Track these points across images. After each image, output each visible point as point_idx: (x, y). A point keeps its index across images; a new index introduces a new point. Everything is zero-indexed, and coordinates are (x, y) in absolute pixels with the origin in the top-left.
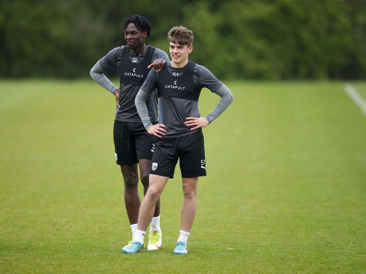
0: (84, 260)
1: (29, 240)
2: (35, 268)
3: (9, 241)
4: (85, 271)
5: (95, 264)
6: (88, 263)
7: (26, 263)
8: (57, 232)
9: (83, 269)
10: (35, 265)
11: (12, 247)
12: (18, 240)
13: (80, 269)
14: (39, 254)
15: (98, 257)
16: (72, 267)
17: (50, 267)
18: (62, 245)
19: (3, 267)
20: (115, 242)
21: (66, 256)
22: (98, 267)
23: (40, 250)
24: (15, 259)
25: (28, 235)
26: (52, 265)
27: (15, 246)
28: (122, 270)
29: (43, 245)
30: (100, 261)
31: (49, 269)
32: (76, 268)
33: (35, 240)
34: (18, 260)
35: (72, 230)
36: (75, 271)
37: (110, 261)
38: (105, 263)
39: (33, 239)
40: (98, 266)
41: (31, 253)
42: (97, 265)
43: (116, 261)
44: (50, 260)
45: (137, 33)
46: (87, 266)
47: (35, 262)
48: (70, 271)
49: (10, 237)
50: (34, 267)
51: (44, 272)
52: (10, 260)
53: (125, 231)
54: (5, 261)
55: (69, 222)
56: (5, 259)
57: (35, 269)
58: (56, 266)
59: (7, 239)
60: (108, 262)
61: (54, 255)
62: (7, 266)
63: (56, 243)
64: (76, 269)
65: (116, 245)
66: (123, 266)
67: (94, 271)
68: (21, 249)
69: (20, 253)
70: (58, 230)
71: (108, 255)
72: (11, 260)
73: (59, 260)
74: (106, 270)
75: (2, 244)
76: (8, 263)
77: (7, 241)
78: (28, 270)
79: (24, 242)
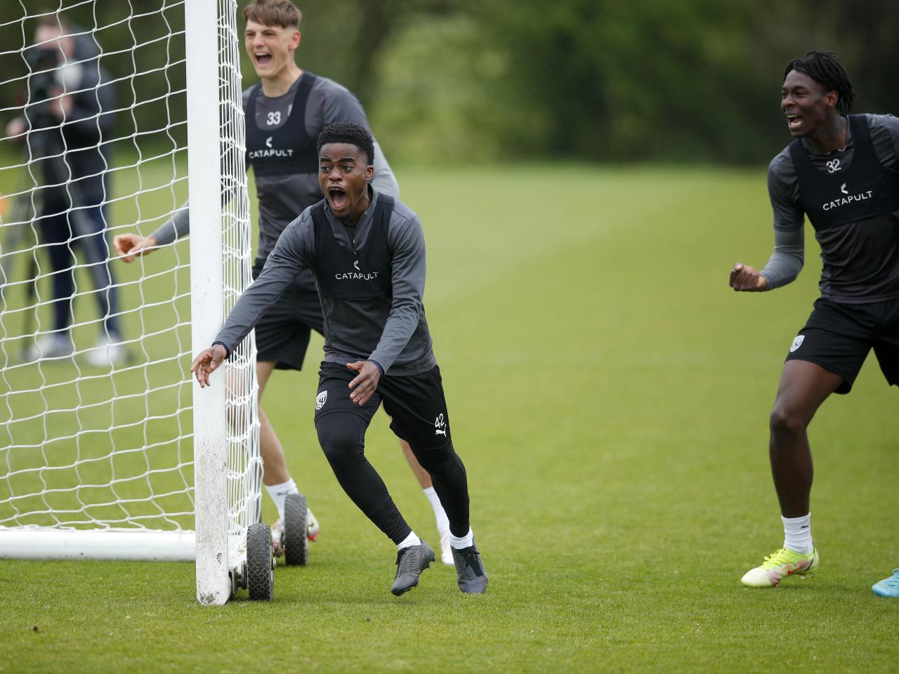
0: (780, 609)
1: (647, 559)
2: (660, 627)
3: (597, 560)
4: (781, 637)
5: (806, 622)
6: (789, 619)
7: (637, 614)
8: (715, 541)
9: (777, 633)
10: (659, 620)
11: (604, 576)
12: (618, 559)
13: (769, 633)
14: (669, 593)
15: (814, 603)
16: (751, 627)
17: (696, 626)
18: (726, 573)
19: (583, 624)
20: (857, 568)
21: (736, 600)
22: (813, 629)
23: (671, 583)
24: (612, 606)
25: (642, 547)
26: (702, 621)
27: (611, 572)
28: (874, 637)
29: (680, 572)
30: (818, 614)
31: (694, 630)
32: (760, 629)
33: (661, 559)
34: (618, 606)
35: (750, 536)
36: (756, 637)
37: (845, 615)
38: (831, 619)
39: (654, 557)
40: (814, 626)
41: (650, 591)
42: (811, 623)
43: (859, 615)
44: (696, 610)
45: (807, 93)
46: (788, 624)
47: (661, 612)
48: (745, 637)
49: (598, 550)
50: (658, 625)
51: (683, 637)
52: (599, 605)
53: (882, 540)
54: (586, 608)
55: (744, 517)
56: (587, 603)
57: (659, 630)
58: (711, 623)
59: (592, 556)
60: (839, 617)
61: (707, 596)
62: (593, 620)
63: (711, 568)
64: (759, 633)
65: (858, 576)
66: (876, 627)
67: (805, 639)
68: (626, 581)
69: (624, 589)
70: (716, 535)
71: (839, 600)
72: (601, 606)
73: (718, 610)
74: (833, 636)
75: (580, 566)
76: (593, 615)
77: (593, 560)
78: (644, 631)
79: (633, 564)
